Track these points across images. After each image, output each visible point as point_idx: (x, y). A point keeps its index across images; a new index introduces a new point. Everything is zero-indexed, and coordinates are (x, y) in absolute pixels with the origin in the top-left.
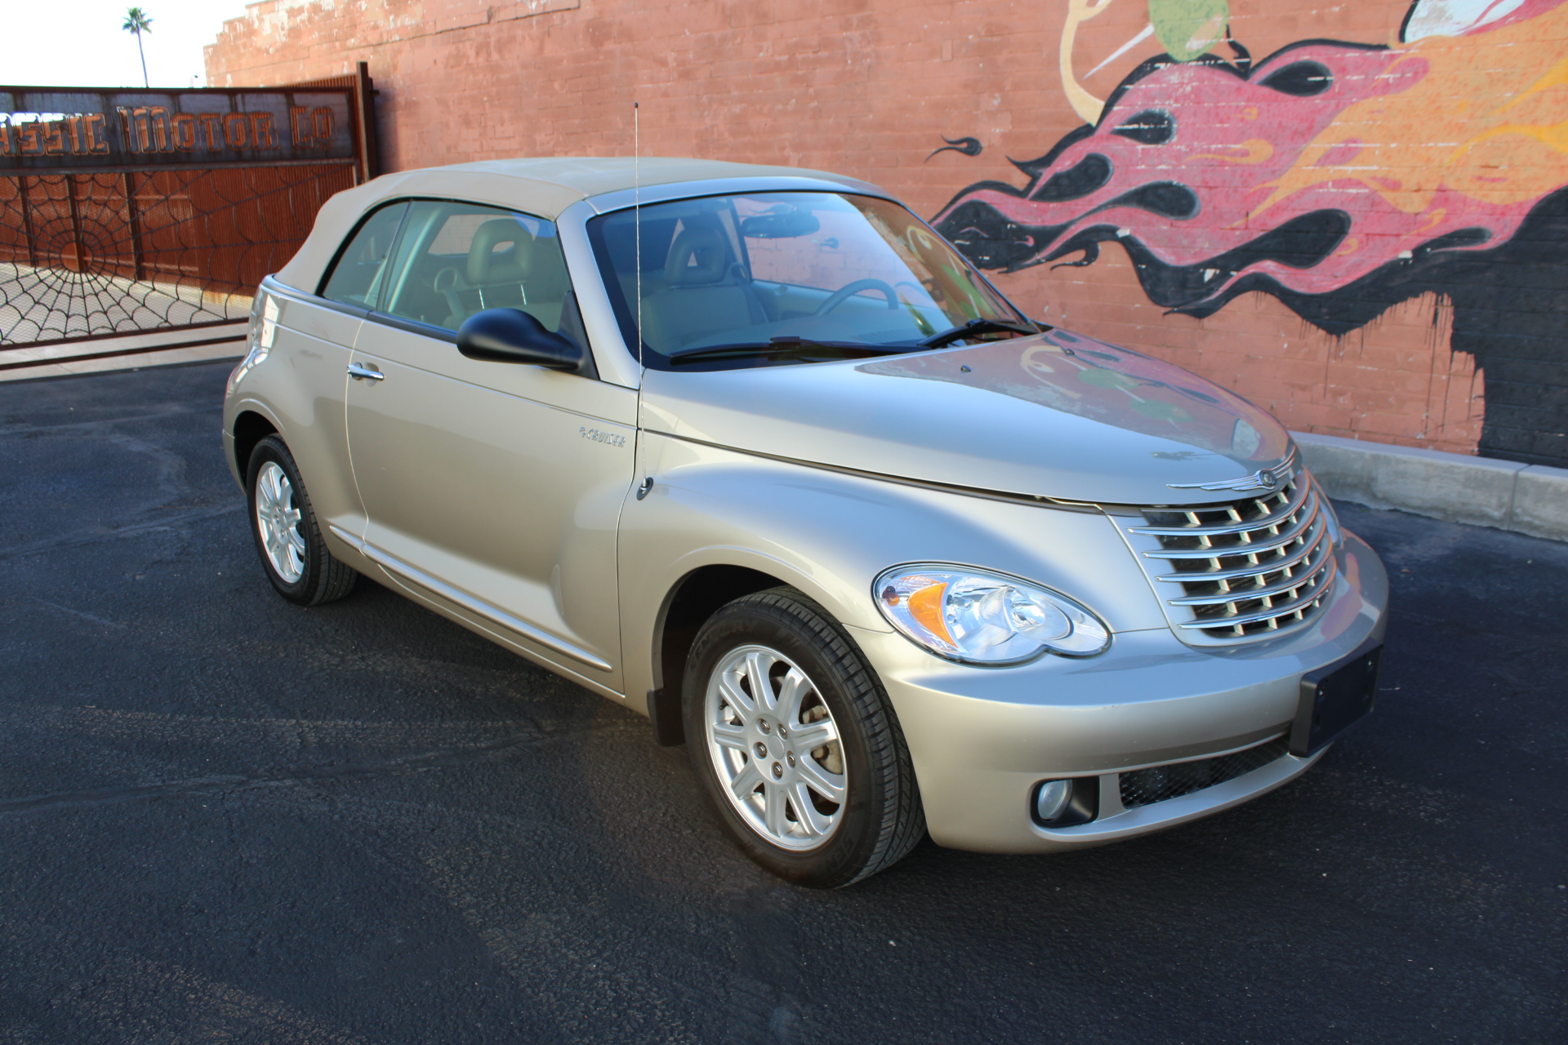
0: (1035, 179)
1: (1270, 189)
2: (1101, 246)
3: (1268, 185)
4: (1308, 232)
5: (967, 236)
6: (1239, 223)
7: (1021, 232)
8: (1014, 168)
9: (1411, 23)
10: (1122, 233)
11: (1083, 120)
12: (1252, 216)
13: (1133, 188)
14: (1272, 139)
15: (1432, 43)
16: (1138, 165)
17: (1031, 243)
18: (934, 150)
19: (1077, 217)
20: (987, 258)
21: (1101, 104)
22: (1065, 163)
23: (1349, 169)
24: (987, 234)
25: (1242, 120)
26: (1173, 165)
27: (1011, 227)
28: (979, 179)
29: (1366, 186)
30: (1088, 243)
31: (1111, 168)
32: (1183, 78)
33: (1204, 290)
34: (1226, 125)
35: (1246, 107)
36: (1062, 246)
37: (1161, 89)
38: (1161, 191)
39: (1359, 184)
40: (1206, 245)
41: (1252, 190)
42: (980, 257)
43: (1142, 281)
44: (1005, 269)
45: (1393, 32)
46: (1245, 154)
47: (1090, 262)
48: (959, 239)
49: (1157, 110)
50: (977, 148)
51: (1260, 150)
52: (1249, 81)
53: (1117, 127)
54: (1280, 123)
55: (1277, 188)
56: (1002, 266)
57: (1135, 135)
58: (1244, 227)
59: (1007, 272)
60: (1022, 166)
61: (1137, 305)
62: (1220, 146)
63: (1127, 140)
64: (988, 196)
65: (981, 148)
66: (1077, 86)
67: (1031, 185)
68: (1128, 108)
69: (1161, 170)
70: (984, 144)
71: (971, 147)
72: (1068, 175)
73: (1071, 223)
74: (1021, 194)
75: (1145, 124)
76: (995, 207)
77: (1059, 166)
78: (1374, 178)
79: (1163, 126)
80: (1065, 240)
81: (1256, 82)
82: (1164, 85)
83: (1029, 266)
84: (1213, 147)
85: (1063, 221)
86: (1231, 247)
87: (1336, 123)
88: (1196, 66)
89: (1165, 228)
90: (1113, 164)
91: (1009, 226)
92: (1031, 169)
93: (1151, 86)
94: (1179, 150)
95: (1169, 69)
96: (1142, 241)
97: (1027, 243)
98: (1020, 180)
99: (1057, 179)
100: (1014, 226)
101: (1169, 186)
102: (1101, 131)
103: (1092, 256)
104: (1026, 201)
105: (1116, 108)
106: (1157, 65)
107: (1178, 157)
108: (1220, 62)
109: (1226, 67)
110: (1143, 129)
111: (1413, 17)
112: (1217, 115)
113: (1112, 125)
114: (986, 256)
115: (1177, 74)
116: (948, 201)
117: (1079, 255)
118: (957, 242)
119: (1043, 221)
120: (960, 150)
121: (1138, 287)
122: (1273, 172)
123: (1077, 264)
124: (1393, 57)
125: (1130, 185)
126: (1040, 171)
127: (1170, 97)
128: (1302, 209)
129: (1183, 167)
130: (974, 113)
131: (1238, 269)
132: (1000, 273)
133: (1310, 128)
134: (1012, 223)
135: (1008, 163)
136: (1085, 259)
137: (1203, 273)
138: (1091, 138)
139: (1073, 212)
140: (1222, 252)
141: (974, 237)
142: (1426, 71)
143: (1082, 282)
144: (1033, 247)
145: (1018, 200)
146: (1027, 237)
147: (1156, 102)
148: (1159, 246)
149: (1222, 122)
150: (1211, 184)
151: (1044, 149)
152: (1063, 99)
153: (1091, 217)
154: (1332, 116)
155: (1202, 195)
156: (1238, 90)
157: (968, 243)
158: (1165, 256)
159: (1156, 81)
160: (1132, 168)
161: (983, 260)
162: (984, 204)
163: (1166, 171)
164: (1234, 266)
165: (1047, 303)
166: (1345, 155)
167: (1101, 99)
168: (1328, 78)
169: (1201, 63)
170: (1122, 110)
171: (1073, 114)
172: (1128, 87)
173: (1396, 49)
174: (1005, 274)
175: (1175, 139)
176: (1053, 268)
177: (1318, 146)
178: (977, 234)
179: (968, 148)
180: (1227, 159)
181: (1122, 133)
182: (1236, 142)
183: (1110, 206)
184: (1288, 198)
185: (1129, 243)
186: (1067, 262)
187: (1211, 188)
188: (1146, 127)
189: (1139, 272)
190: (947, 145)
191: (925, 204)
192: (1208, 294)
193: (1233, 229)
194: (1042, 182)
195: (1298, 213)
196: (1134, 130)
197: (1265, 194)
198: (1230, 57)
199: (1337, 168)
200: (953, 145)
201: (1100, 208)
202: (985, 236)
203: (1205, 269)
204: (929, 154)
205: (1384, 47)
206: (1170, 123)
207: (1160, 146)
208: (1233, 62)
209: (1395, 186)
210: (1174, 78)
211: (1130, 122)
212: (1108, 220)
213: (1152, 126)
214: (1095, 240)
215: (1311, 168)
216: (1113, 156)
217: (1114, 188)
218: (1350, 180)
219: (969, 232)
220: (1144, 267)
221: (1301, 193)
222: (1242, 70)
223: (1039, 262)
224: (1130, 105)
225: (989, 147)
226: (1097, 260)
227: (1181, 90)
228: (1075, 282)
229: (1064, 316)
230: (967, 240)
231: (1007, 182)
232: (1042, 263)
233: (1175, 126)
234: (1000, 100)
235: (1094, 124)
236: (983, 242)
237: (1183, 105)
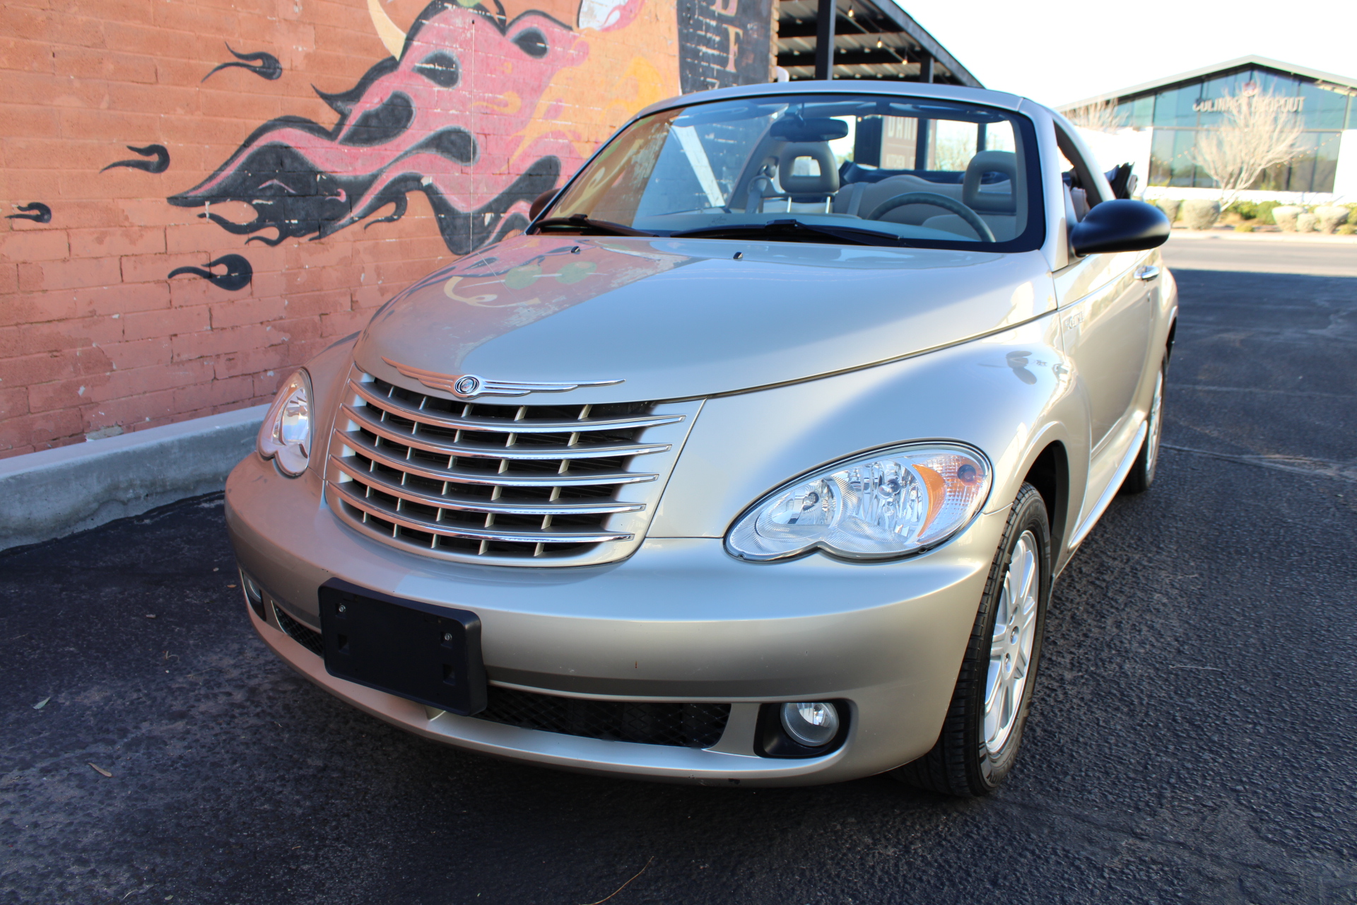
0: (344, 116)
1: (521, 137)
2: (409, 196)
3: (520, 134)
4: (541, 175)
5: (269, 193)
6: (504, 168)
7: (332, 184)
8: (321, 101)
9: (581, 14)
10: (426, 181)
11: (387, 52)
12: (511, 162)
13: (432, 133)
14: (520, 92)
15: (590, 32)
16: (435, 108)
17: (343, 198)
18: (217, 64)
19: (386, 164)
20: (294, 222)
21: (403, 36)
22: (373, 100)
23: (560, 123)
24: (293, 189)
25: (503, 72)
26: (460, 111)
27: (321, 178)
28: (279, 114)
29: (566, 138)
30: (396, 194)
31: (414, 109)
32: (464, 23)
33: (485, 234)
34: (494, 76)
35: (505, 61)
36: (375, 198)
37: (450, 30)
38: (453, 137)
39: (563, 135)
40: (485, 190)
41: (510, 138)
42: (287, 222)
43: (443, 231)
44: (317, 234)
45: (574, 18)
46: (506, 105)
47: (400, 217)
48: (258, 198)
49: (448, 52)
50: (275, 69)
51: (512, 100)
52: (506, 37)
53: (418, 65)
54: (524, 79)
55: (524, 136)
56: (314, 231)
57: (431, 74)
58: (507, 172)
59: (319, 237)
60: (329, 99)
61: (440, 258)
62: (490, 95)
63: (426, 80)
64: (292, 137)
65: (281, 69)
66: (381, 9)
67: (340, 125)
68: (424, 44)
69: (453, 115)
70: (284, 64)
71: (268, 67)
72: (376, 115)
73: (381, 172)
74: (331, 135)
75: (439, 65)
76: (301, 152)
77: (367, 103)
78: (570, 131)
79: (452, 70)
80: (377, 192)
81: (510, 40)
82: (451, 27)
83: (343, 227)
84: (486, 95)
85: (374, 170)
86: (501, 191)
87: (552, 85)
88: (473, 14)
89: (457, 174)
90: (415, 105)
91: (319, 177)
92: (339, 104)
93: (442, 25)
94: (465, 96)
95: (455, 11)
96: (441, 189)
97: (339, 198)
98: (327, 117)
99: (367, 118)
100: (324, 177)
101: (458, 132)
102: (404, 66)
103: (401, 207)
104: (335, 144)
105: (415, 43)
106: (446, 5)
107: (464, 103)
108: (488, 14)
109: (491, 19)
110: (438, 70)
111: (582, 10)
112: (488, 65)
113: (413, 62)
114: (294, 219)
115: (460, 17)
116: (242, 143)
117: (389, 209)
118: (255, 202)
119: (355, 169)
120: (254, 70)
121: (439, 237)
122: (522, 122)
123: (390, 220)
124: (575, 37)
125: (430, 130)
126: (349, 107)
127: (456, 41)
128: (537, 156)
129: (467, 113)
130: (269, 18)
131: (505, 212)
132: (311, 240)
133: (540, 86)
134: (321, 173)
135: (315, 94)
136: (395, 214)
137: (484, 218)
138: (395, 73)
139: (383, 158)
140: (495, 196)
141: (278, 193)
142: (588, 53)
143: (394, 240)
144: (346, 201)
145: (326, 143)
146: (339, 190)
147: (447, 43)
148: (453, 194)
149: (491, 73)
150: (486, 132)
151: (352, 81)
152: (368, 22)
153: (398, 163)
154: (550, 78)
155: (479, 141)
156: (500, 44)
157: (270, 203)
158: (459, 204)
159: (446, 21)
160: (430, 111)
161: (291, 224)
162: (287, 147)
163: (457, 116)
164: (502, 209)
165: (363, 270)
166: (555, 112)
167: (403, 30)
168: (548, 46)
169: (476, 12)
170: (421, 46)
171: (379, 43)
172: (424, 21)
173: (575, 33)
174: (317, 241)
175: (460, 84)
176: (366, 227)
177: (544, 102)
178: (282, 189)
179: (263, 67)
180: (496, 108)
181: (422, 71)
182: (500, 94)
183: (414, 152)
184: (530, 146)
185: (430, 191)
186: (380, 219)
187: (486, 135)
188: (440, 68)
189: (440, 220)
190: (235, 60)
191: (207, 147)
192: (487, 237)
193: (500, 174)
194: (353, 120)
195: (536, 159)
196: (430, 70)
197: (518, 141)
198: (493, 11)
199: (554, 121)
200: (244, 60)
201: (406, 154)
202: (292, 191)
203: (485, 214)
204: (210, 71)
205: (570, 28)
206: (457, 68)
207: (450, 90)
208: (497, 17)
209: (578, 138)
210: (458, 22)
211: (428, 62)
212: (414, 168)
213: (444, 68)
214: (403, 190)
215: (541, 120)
216: (415, 96)
217: (417, 132)
218: (559, 131)
219: (270, 187)
220: (443, 216)
221: (537, 141)
222: (502, 26)
223: (353, 222)
224: (427, 43)
225: (291, 70)
226: (406, 213)
227: (463, 35)
228: (388, 240)
229: (380, 282)
230: (268, 200)
231: (314, 120)
232: (356, 221)
233: (460, 70)
234: (301, 8)
235: (398, 58)
236: (290, 200)
237: (465, 50)
